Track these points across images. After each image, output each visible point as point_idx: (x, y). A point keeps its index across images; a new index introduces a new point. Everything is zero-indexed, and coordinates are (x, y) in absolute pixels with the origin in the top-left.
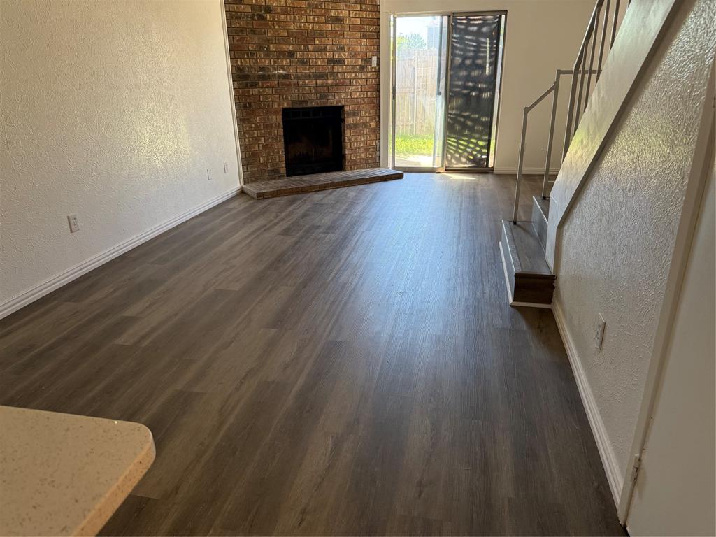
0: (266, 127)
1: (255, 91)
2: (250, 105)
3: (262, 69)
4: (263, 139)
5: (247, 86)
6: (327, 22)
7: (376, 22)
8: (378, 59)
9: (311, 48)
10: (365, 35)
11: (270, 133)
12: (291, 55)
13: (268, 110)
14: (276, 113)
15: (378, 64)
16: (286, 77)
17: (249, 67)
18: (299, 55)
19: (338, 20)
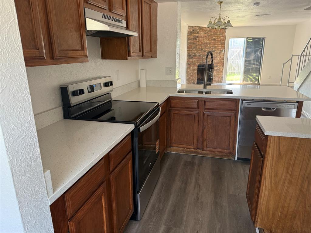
0: (193, 70)
1: (192, 60)
2: (190, 64)
3: (194, 53)
4: (192, 73)
5: (190, 58)
6: (212, 40)
7: (224, 40)
8: (224, 50)
9: (207, 47)
10: (221, 44)
11: (194, 72)
12: (202, 49)
13: (194, 65)
14: (196, 66)
15: (224, 52)
16: (200, 56)
17: (191, 53)
18: (204, 49)
19: (215, 39)
